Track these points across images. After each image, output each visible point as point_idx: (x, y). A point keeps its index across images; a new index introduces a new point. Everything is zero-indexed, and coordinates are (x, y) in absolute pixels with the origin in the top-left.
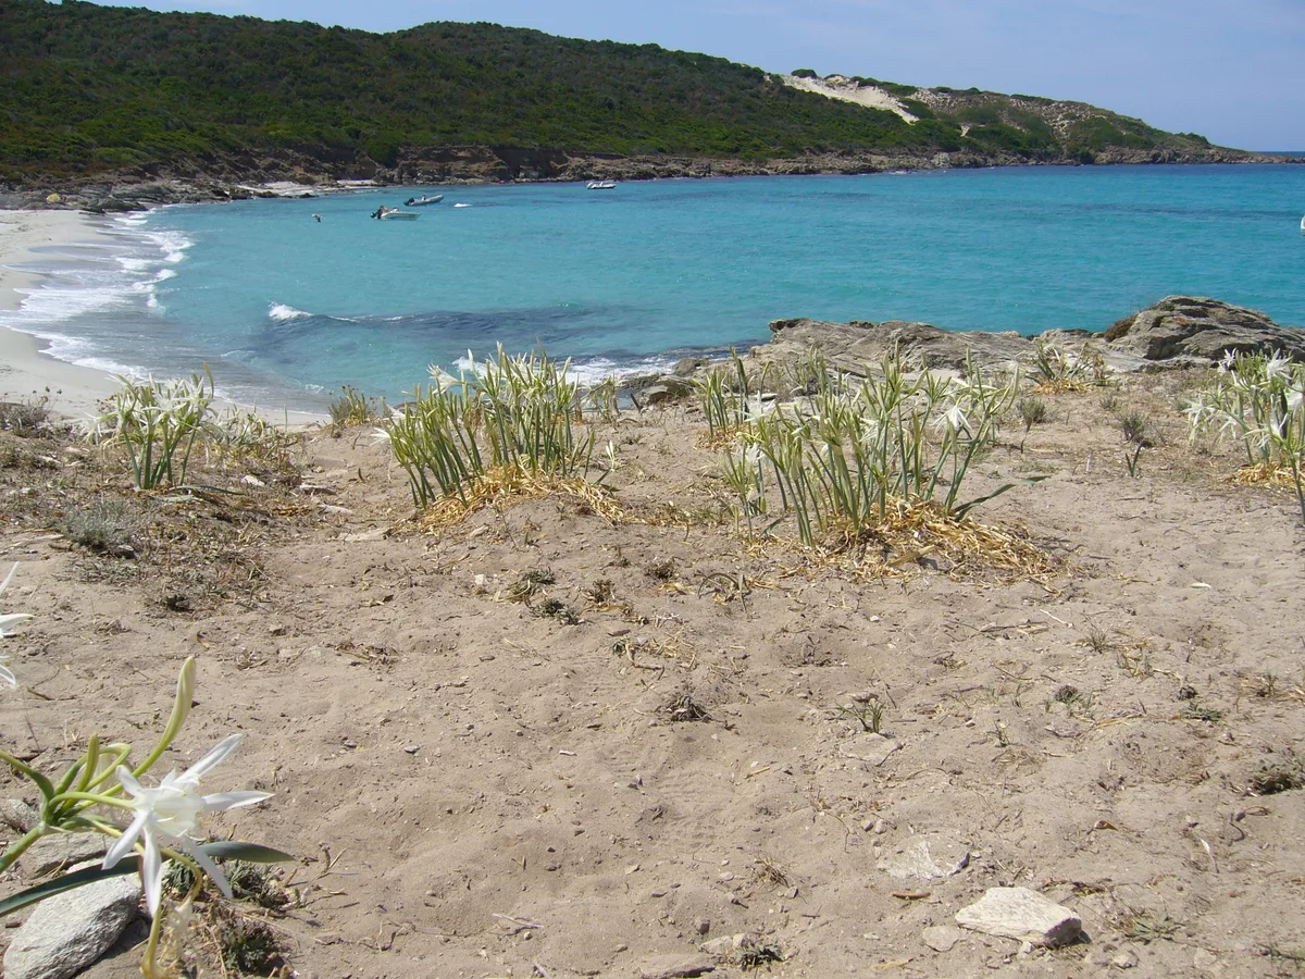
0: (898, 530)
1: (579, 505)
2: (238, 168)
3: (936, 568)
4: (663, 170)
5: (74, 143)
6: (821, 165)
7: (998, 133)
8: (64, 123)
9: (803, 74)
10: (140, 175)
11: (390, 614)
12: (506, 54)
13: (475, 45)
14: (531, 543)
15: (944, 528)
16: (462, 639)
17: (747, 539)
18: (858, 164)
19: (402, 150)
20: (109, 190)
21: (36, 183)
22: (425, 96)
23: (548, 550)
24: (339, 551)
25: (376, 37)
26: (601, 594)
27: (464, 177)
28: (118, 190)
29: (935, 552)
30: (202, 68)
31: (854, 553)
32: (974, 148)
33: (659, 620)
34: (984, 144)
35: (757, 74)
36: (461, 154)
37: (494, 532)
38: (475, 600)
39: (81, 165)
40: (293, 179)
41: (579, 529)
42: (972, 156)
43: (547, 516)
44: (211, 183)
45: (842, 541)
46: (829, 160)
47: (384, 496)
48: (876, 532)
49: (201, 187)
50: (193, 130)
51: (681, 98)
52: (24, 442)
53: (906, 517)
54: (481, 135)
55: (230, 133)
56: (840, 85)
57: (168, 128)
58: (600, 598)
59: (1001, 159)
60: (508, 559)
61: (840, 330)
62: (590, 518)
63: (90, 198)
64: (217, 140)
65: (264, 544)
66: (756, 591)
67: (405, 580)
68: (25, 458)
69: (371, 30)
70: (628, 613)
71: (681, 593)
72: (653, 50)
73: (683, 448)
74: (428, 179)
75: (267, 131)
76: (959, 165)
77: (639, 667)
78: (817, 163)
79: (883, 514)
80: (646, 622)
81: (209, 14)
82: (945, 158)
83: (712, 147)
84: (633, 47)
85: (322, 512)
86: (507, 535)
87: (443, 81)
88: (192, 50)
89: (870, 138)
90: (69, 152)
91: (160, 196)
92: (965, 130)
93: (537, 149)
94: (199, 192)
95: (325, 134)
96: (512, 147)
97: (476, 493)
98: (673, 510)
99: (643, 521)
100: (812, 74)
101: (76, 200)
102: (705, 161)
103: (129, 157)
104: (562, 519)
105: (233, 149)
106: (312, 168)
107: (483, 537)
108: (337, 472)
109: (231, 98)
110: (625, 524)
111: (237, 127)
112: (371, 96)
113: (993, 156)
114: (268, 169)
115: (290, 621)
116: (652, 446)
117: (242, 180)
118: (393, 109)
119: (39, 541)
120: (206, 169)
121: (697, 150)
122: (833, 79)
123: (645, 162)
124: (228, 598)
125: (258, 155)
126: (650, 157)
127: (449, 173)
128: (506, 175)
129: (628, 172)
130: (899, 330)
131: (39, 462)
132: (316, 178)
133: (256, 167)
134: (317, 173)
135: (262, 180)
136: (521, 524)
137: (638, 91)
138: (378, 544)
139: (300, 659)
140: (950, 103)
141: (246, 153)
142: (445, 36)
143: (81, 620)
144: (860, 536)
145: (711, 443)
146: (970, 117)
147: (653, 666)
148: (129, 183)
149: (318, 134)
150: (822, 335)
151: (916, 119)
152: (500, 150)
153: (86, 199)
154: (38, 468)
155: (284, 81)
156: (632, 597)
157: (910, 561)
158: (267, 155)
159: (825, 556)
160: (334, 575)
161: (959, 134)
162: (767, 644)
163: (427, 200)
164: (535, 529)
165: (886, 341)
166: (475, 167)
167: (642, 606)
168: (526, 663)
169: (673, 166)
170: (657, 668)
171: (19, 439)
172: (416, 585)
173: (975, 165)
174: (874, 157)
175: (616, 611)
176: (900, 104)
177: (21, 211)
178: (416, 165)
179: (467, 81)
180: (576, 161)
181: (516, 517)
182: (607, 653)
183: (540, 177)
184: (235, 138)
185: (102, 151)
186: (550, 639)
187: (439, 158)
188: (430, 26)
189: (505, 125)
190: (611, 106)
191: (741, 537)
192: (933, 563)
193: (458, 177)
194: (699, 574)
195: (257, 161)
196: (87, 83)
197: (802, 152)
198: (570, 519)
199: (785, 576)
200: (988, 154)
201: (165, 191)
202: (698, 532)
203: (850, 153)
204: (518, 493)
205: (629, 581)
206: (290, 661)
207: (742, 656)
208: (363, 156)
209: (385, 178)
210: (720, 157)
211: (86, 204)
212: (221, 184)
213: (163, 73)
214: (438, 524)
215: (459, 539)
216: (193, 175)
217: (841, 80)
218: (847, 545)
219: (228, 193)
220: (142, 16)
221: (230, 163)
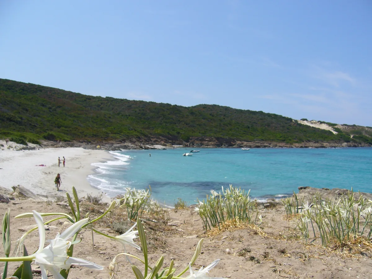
0: (353, 244)
1: (254, 231)
2: (147, 141)
3: (367, 256)
4: (263, 145)
5: (105, 133)
6: (309, 145)
7: (362, 137)
8: (103, 128)
9: (304, 120)
10: (121, 142)
11: (204, 257)
12: (220, 113)
13: (212, 110)
14: (241, 241)
15: (368, 244)
16: (226, 266)
17: (305, 244)
18: (320, 145)
19: (191, 138)
20: (113, 145)
21: (94, 143)
22: (198, 123)
23: (247, 243)
24: (185, 240)
25: (186, 108)
26: (266, 256)
27: (207, 146)
28: (115, 145)
29: (366, 251)
30: (139, 115)
31: (340, 250)
32: (355, 142)
33: (284, 264)
34: (358, 140)
35: (290, 120)
36: (207, 139)
37: (230, 238)
38: (228, 255)
39: (106, 139)
40: (161, 144)
41: (254, 239)
42: (354, 144)
43: (245, 234)
44: (139, 145)
45: (336, 246)
46: (311, 144)
47: (192, 228)
48: (347, 244)
49: (136, 145)
50: (135, 130)
51: (269, 126)
52: (96, 206)
53: (355, 240)
54: (212, 134)
55: (146, 132)
56: (315, 123)
57: (129, 130)
58: (265, 257)
59: (363, 144)
60: (234, 245)
61: (320, 190)
62: (257, 235)
63: (108, 147)
64: (142, 133)
65: (164, 237)
66: (311, 259)
67: (206, 249)
68: (96, 210)
69: (184, 106)
70: (275, 262)
71: (289, 257)
72: (261, 113)
73: (279, 220)
74: (197, 146)
75: (155, 131)
76: (350, 146)
77: (282, 276)
78: (308, 144)
79: (348, 239)
80: (280, 265)
81: (142, 101)
82: (346, 144)
83: (277, 139)
84: (255, 112)
85: (177, 230)
86: (233, 239)
87: (203, 120)
88: (137, 110)
89: (324, 138)
90: (104, 135)
91: (125, 147)
92: (352, 136)
93: (228, 138)
94: (136, 147)
95: (170, 133)
96: (221, 138)
97: (223, 226)
98: (280, 235)
99: (273, 238)
100: (306, 120)
101: (104, 148)
102: (275, 143)
103: (119, 137)
104: (249, 235)
105: (146, 136)
106: (166, 142)
107: (226, 239)
108: (177, 221)
109: (146, 123)
110: (268, 238)
111: (147, 130)
112: (183, 123)
113: (360, 144)
114: (155, 141)
115: (175, 257)
116: (269, 218)
117: (147, 144)
118: (189, 127)
119: (105, 230)
120: (138, 141)
121: (273, 140)
122: (312, 121)
123: (258, 143)
124: (158, 249)
125: (152, 138)
126: (259, 142)
127: (203, 144)
128: (219, 145)
129: (253, 146)
130: (338, 191)
131: (100, 211)
132: (167, 144)
133: (151, 141)
134: (168, 143)
135: (153, 144)
136: (237, 236)
137: (256, 124)
138: (195, 239)
139: (181, 267)
140: (347, 129)
141: (149, 137)
142: (204, 108)
143: (119, 251)
144: (342, 245)
145: (287, 218)
146: (353, 132)
147: (287, 276)
148: (118, 144)
149: (168, 133)
150: (314, 191)
151: (337, 133)
152: (218, 139)
153: (107, 148)
154: (99, 213)
155: (160, 119)
156: (275, 258)
157: (358, 253)
158: (154, 138)
159: (330, 250)
160: (185, 246)
161: (350, 138)
162: (319, 274)
163: (197, 151)
164: (241, 237)
165: (334, 194)
166: (210, 143)
167: (279, 260)
168: (247, 273)
169: (266, 144)
170: (288, 277)
171: (94, 205)
172: (210, 250)
173: (355, 146)
174: (325, 143)
175: (271, 261)
176: (332, 129)
177: (90, 150)
178: (194, 142)
179: (209, 120)
180: (238, 142)
181: (236, 234)
182: (271, 272)
183: (228, 146)
184: (147, 133)
185: (112, 135)
186: (253, 267)
187: (201, 140)
188: (200, 105)
189: (219, 132)
190: (249, 128)
191: (303, 244)
192: (366, 254)
193: (206, 145)
194: (293, 252)
195: (152, 139)
196: (110, 117)
197: (303, 141)
198: (252, 235)
199: (320, 255)
200: (359, 143)
201: (127, 146)
202: (289, 242)
203: (317, 142)
204: (236, 227)
205: (273, 253)
206: (178, 267)
207: (312, 276)
208: (180, 139)
209: (185, 145)
210: (279, 142)
211: (106, 149)
212: (142, 145)
213: (129, 116)
214: (212, 235)
215: (219, 239)
216: (135, 142)
217: (315, 122)
218: (338, 248)
219: (143, 147)
220: (125, 101)
221: (145, 140)
